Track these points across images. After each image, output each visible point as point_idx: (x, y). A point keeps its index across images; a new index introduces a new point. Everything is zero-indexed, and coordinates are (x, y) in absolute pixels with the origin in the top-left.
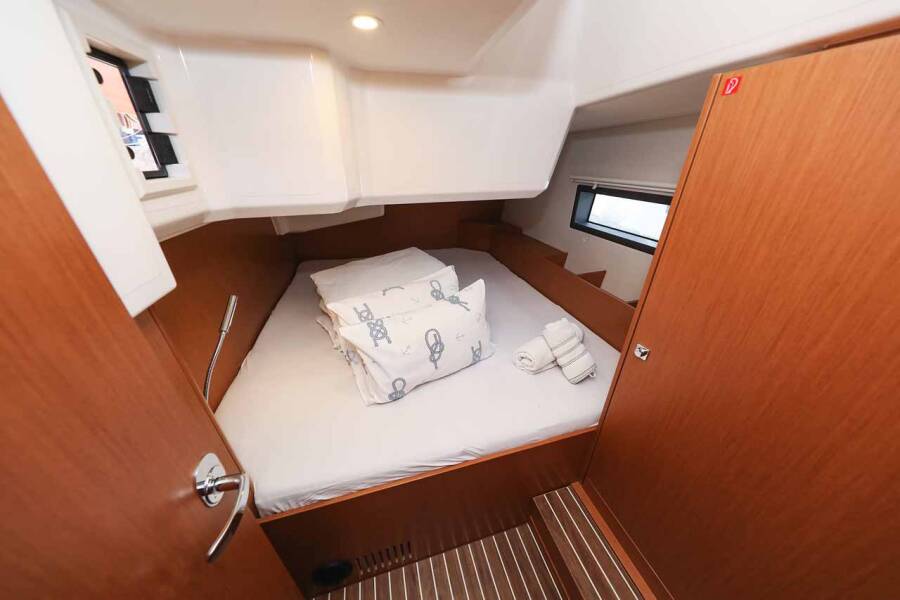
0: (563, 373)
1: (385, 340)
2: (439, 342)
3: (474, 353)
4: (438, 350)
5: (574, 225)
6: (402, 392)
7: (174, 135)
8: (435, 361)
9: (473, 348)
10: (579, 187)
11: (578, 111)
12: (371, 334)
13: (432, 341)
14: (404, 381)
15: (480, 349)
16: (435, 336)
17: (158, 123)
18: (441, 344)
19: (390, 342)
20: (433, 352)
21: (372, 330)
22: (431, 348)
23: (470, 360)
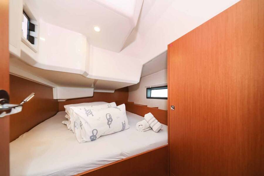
0: (153, 130)
1: (91, 115)
2: (110, 118)
3: (123, 124)
4: (110, 121)
5: (147, 98)
6: (95, 136)
7: (36, 38)
8: (109, 125)
9: (122, 122)
10: (147, 88)
11: (144, 66)
12: (86, 113)
13: (108, 117)
14: (97, 130)
15: (125, 124)
16: (109, 116)
17: (32, 34)
18: (112, 119)
19: (93, 116)
20: (109, 121)
21: (86, 112)
22: (108, 120)
23: (121, 128)
